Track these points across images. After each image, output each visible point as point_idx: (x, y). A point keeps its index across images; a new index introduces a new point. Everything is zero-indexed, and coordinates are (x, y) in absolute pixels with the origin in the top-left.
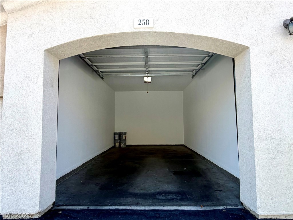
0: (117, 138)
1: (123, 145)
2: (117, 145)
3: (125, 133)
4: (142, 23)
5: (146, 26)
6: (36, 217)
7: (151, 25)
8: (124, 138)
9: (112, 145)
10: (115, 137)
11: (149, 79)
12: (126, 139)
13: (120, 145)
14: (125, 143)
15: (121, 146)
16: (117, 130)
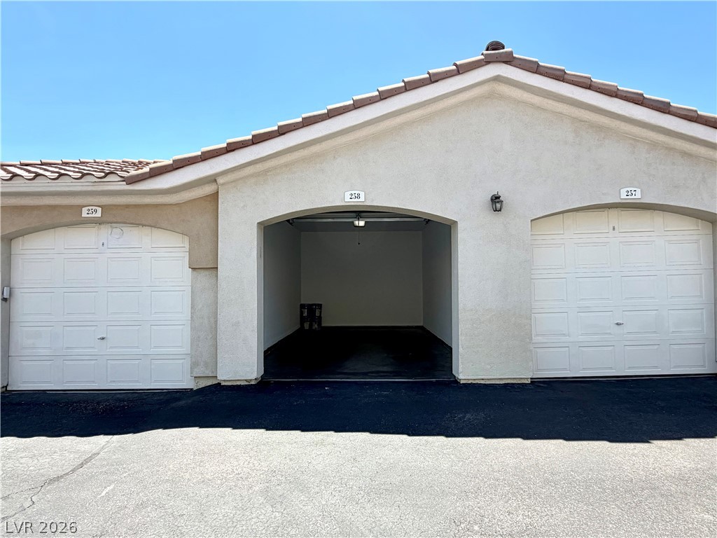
0: (305, 314)
1: (316, 325)
2: (307, 326)
3: (320, 306)
4: (353, 197)
5: (356, 200)
6: (253, 383)
7: (362, 199)
8: (317, 314)
9: (298, 327)
10: (302, 313)
11: (362, 223)
12: (322, 315)
13: (311, 326)
14: (320, 323)
15: (314, 328)
16: (306, 300)
